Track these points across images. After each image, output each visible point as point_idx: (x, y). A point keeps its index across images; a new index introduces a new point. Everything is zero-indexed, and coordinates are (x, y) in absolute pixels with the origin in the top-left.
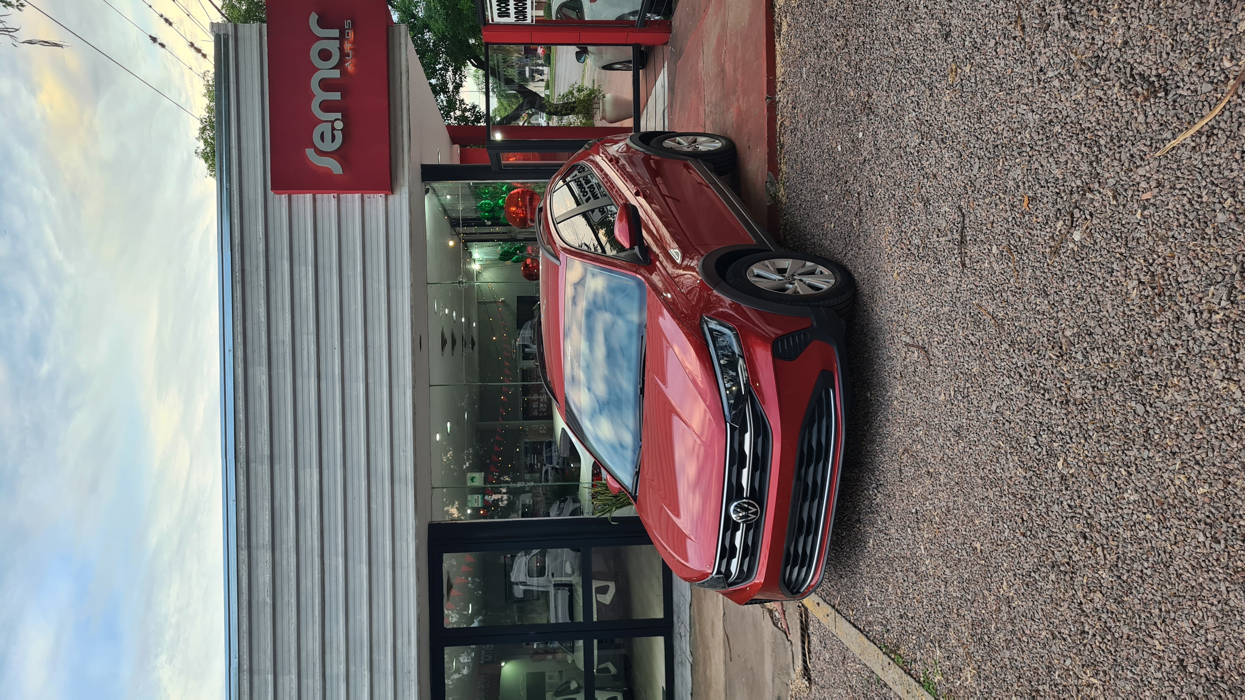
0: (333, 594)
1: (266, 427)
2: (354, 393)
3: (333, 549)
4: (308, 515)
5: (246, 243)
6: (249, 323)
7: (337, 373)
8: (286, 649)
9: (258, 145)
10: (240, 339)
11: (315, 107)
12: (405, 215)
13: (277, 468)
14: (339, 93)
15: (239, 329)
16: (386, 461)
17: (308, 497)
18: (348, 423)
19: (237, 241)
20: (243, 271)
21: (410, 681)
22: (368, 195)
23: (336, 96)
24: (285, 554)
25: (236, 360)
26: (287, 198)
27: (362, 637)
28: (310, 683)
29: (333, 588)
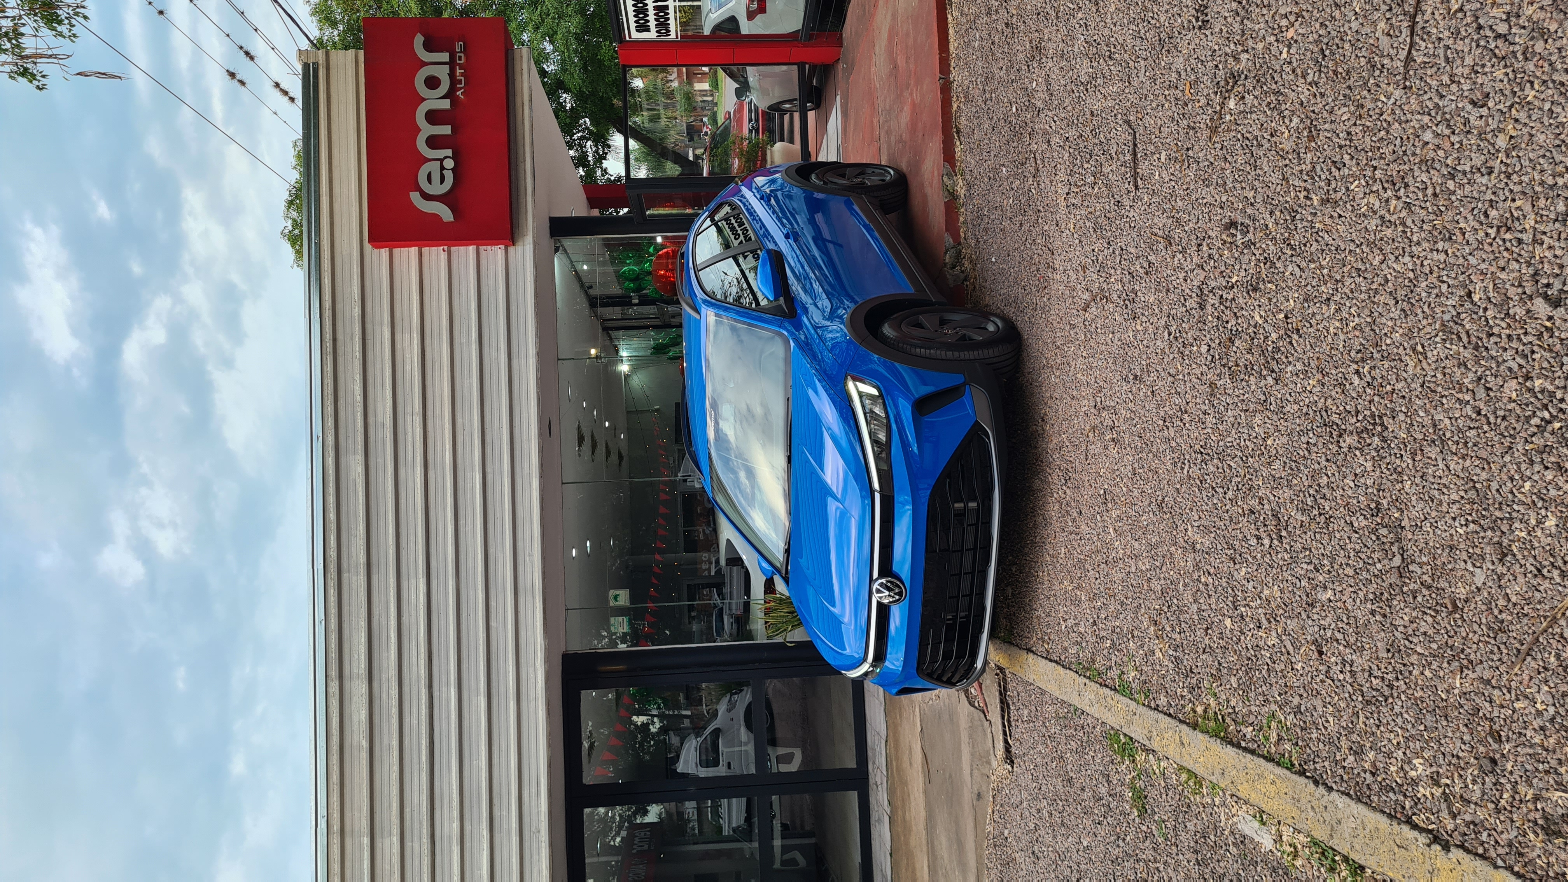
0: (444, 734)
1: (361, 528)
2: (469, 485)
3: (444, 678)
4: (413, 636)
5: (339, 306)
6: (341, 402)
7: (448, 461)
8: (386, 804)
9: (353, 191)
10: (330, 422)
11: (421, 143)
12: (528, 270)
13: (375, 578)
14: (450, 126)
15: (330, 410)
16: (508, 568)
17: (413, 613)
18: (461, 522)
19: (328, 304)
20: (335, 340)
21: (539, 842)
22: (485, 247)
23: (446, 130)
25: (326, 447)
26: (388, 253)
27: (479, 787)
28: (416, 845)
29: (444, 726)
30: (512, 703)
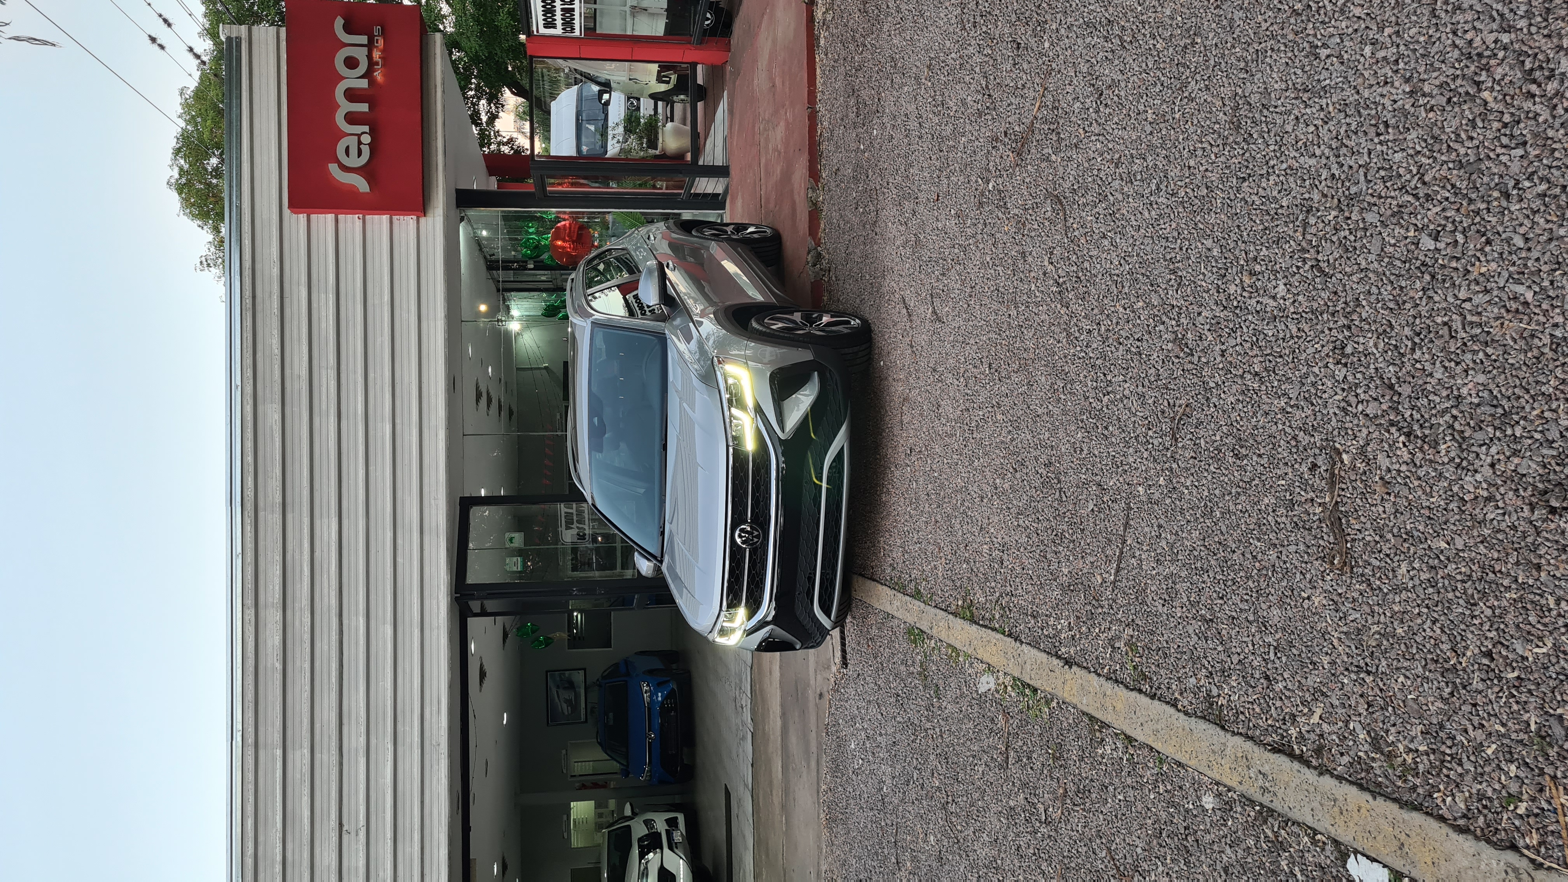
0: (353, 657)
1: (277, 472)
2: (379, 434)
3: (353, 608)
4: (325, 571)
5: (258, 266)
6: (259, 355)
7: (360, 412)
8: (297, 720)
9: (275, 160)
10: (249, 373)
11: (340, 119)
12: (438, 239)
13: (289, 516)
14: (367, 105)
15: (249, 361)
16: (415, 510)
18: (372, 468)
19: (247, 264)
20: (254, 297)
21: (439, 755)
22: (397, 217)
23: (364, 107)
24: (297, 614)
25: (244, 396)
26: (306, 218)
27: (385, 706)
28: (325, 757)
29: (353, 651)
30: (416, 631)
